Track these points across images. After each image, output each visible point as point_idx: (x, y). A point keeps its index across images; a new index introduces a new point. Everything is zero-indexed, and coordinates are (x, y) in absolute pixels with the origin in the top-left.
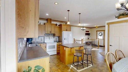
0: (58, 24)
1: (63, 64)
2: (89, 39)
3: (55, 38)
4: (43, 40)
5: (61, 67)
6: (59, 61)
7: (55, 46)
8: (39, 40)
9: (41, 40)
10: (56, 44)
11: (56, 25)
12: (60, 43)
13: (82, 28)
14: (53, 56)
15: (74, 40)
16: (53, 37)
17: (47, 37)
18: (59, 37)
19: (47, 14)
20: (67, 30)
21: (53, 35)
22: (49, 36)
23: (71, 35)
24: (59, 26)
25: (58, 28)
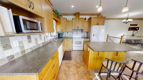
0: (88, 17)
1: (84, 66)
2: (134, 35)
3: (83, 34)
4: (71, 35)
5: (81, 71)
6: (82, 60)
7: (81, 42)
8: (68, 35)
9: (70, 35)
10: (82, 40)
11: (85, 19)
12: (88, 40)
13: (124, 21)
14: (79, 51)
15: (108, 36)
16: (81, 33)
17: (75, 33)
18: (87, 33)
19: (73, 7)
20: (98, 24)
21: (81, 31)
22: (77, 32)
23: (103, 30)
24: (88, 20)
25: (87, 23)
